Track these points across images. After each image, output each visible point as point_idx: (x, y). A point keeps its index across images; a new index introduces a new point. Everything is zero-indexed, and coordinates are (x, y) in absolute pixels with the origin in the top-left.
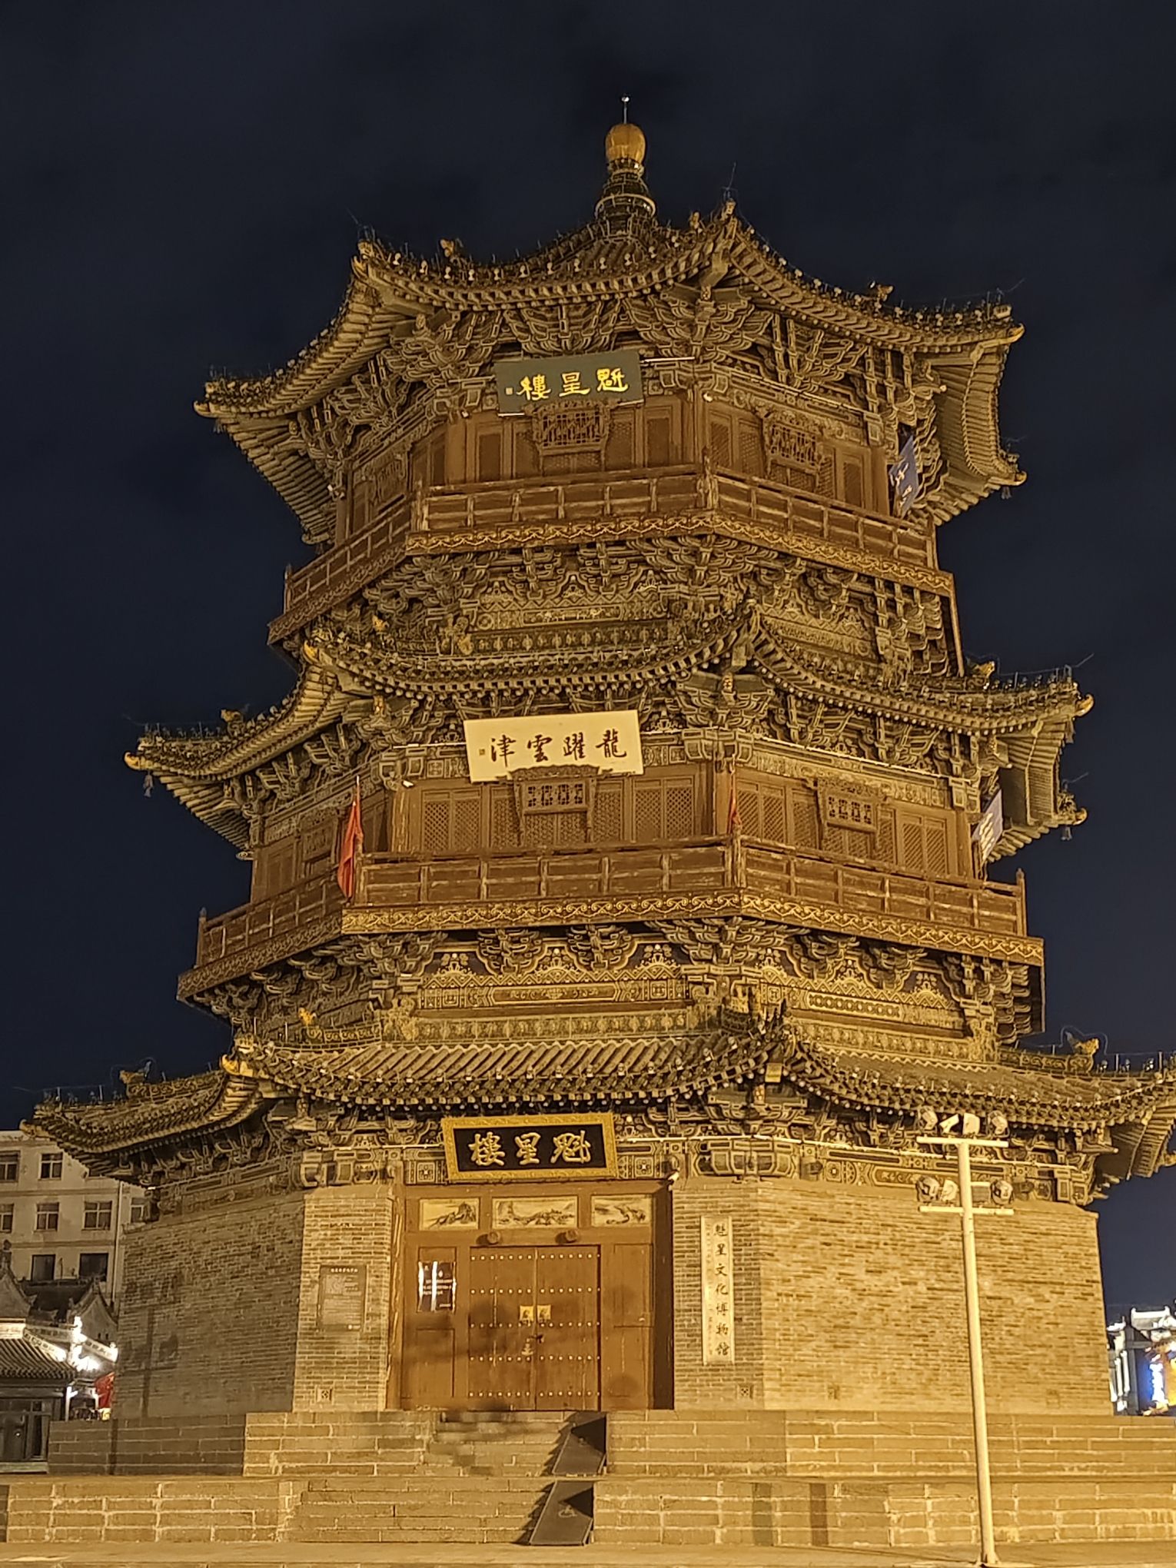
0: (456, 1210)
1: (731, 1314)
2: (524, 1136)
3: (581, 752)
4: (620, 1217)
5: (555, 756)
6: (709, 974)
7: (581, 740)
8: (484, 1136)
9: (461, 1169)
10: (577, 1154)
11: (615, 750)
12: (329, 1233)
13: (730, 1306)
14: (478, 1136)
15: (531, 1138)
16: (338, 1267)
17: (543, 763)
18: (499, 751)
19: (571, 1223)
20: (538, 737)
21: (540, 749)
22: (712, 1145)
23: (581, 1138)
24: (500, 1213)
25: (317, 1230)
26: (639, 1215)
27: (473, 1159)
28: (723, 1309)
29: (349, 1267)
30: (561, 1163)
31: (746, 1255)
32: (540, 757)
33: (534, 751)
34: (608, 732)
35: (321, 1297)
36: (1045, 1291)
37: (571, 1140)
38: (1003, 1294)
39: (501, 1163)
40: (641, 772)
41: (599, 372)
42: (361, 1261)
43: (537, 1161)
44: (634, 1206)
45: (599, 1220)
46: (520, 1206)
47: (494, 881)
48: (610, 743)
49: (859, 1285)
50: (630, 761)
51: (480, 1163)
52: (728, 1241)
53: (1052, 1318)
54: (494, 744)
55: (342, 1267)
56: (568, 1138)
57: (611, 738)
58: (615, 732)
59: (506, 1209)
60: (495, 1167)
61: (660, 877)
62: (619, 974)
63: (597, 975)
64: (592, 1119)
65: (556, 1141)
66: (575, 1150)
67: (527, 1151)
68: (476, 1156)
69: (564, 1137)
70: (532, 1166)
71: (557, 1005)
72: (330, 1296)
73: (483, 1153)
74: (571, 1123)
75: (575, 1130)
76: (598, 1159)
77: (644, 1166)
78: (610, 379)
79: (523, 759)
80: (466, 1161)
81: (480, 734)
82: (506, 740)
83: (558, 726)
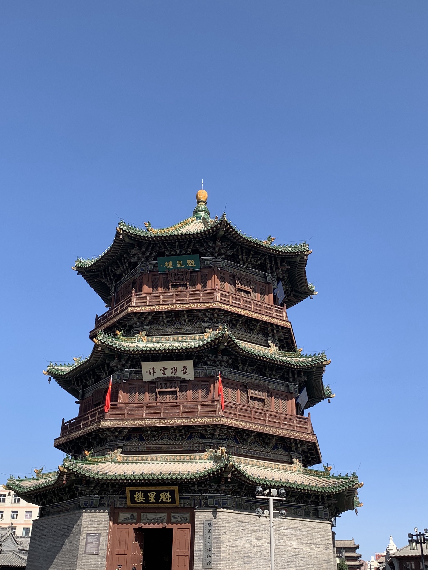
0: (130, 516)
1: (212, 552)
2: (151, 493)
3: (176, 372)
4: (180, 520)
5: (168, 374)
6: (211, 443)
7: (176, 369)
8: (139, 493)
9: (131, 503)
10: (167, 499)
11: (186, 372)
12: (90, 522)
13: (211, 549)
14: (137, 493)
15: (153, 494)
16: (92, 533)
17: (165, 376)
18: (152, 372)
20: (163, 368)
21: (164, 371)
22: (208, 497)
23: (168, 494)
24: (143, 517)
25: (86, 522)
26: (185, 519)
27: (135, 500)
28: (209, 550)
29: (96, 534)
30: (162, 502)
31: (217, 533)
32: (164, 374)
33: (162, 372)
34: (184, 367)
35: (86, 543)
36: (313, 546)
37: (165, 495)
39: (144, 501)
40: (194, 379)
41: (188, 260)
42: (99, 532)
43: (155, 501)
44: (184, 516)
45: (173, 520)
46: (149, 515)
47: (148, 412)
48: (184, 370)
49: (253, 543)
50: (191, 376)
51: (137, 501)
52: (212, 528)
54: (150, 370)
55: (93, 533)
56: (164, 494)
57: (185, 369)
58: (186, 367)
59: (145, 516)
60: (142, 502)
61: (197, 412)
62: (184, 442)
63: (178, 442)
64: (172, 488)
65: (161, 495)
66: (166, 498)
67: (152, 498)
68: (136, 499)
69: (163, 493)
70: (153, 503)
71: (166, 451)
72: (89, 543)
73: (138, 498)
74: (165, 489)
75: (167, 491)
76: (173, 501)
77: (187, 503)
78: (191, 263)
79: (159, 374)
80: (133, 501)
81: (146, 366)
82: (154, 369)
83: (170, 365)
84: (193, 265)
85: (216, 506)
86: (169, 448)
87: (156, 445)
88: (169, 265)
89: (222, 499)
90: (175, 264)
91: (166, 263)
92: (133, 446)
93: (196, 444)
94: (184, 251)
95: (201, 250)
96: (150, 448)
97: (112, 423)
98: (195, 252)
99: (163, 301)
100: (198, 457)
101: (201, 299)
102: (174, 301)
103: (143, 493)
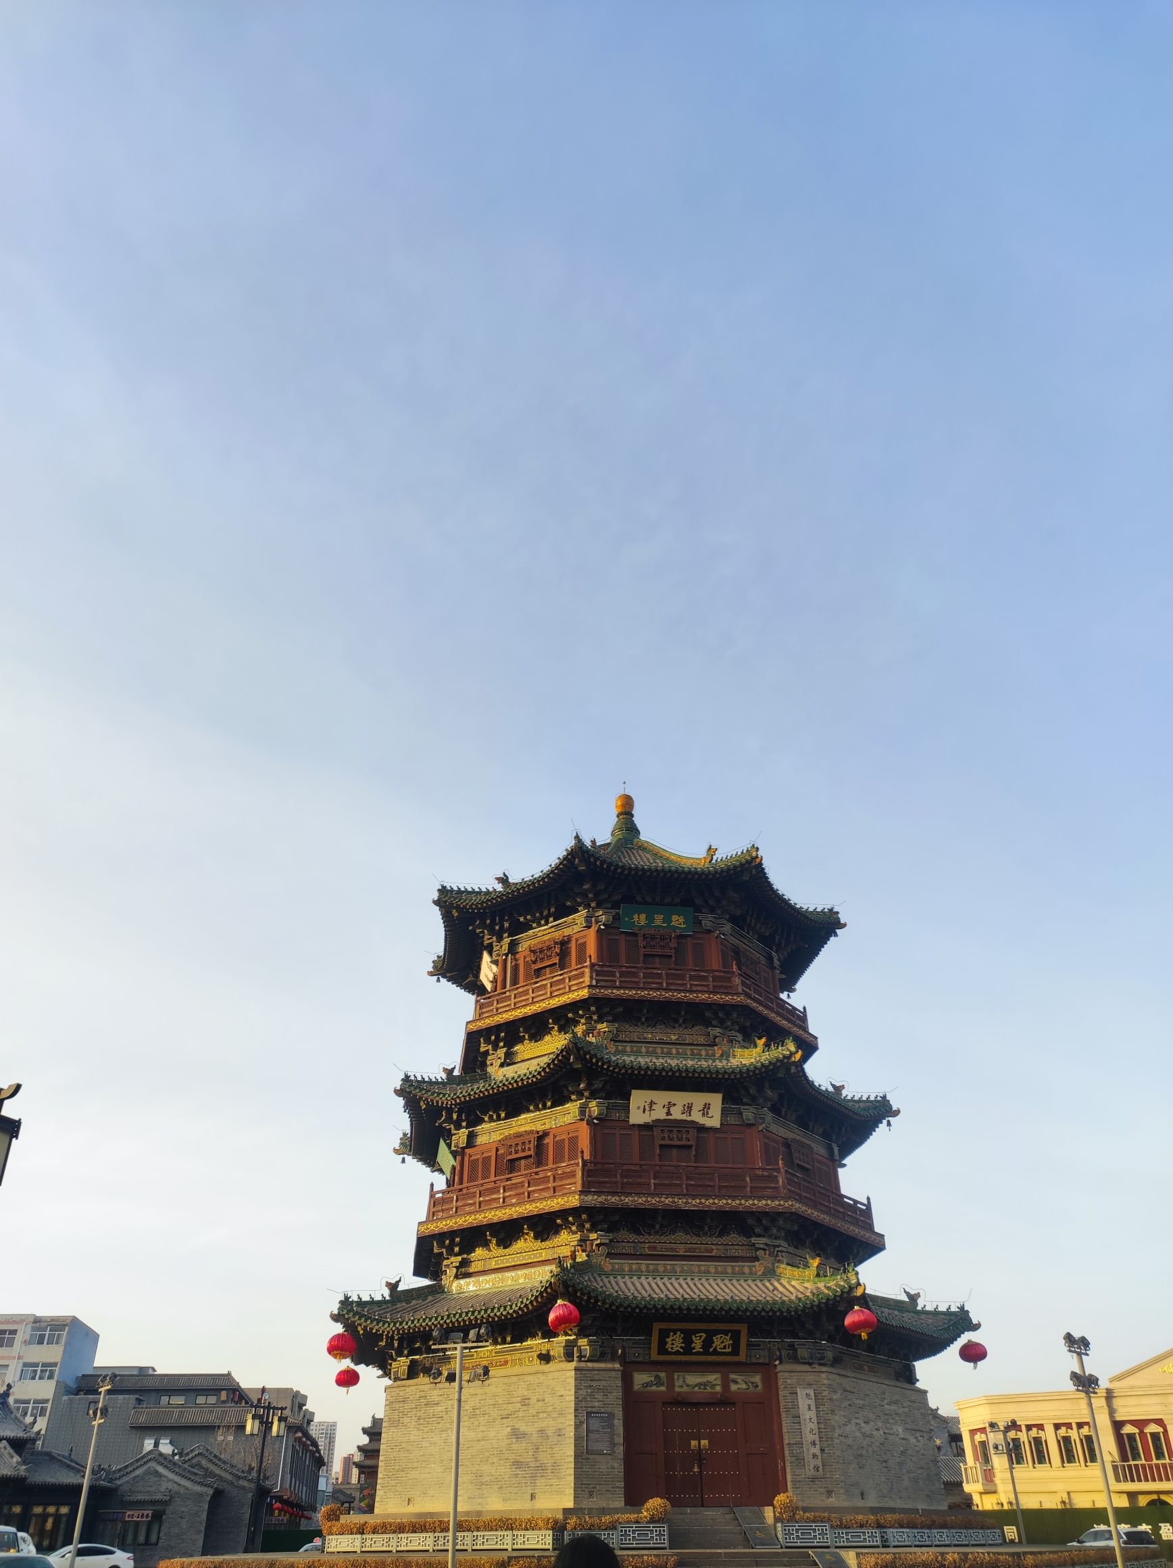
0: (653, 1379)
1: (818, 1447)
2: (697, 1335)
3: (690, 1113)
4: (744, 1386)
5: (677, 1114)
6: (766, 1244)
7: (692, 1107)
8: (675, 1334)
9: (658, 1354)
10: (725, 1348)
11: (707, 1114)
12: (589, 1391)
13: (817, 1442)
14: (672, 1333)
15: (701, 1336)
16: (596, 1413)
17: (669, 1117)
18: (647, 1108)
19: (718, 1389)
20: (669, 1103)
21: (669, 1109)
22: (797, 1345)
23: (728, 1338)
24: (678, 1381)
25: (581, 1389)
26: (755, 1385)
27: (667, 1347)
28: (814, 1444)
29: (603, 1413)
30: (715, 1353)
31: (824, 1411)
32: (668, 1113)
33: (665, 1110)
34: (706, 1104)
35: (588, 1431)
36: (918, 1434)
37: (723, 1338)
38: (907, 1437)
39: (682, 1350)
40: (719, 1127)
41: (673, 916)
42: (609, 1410)
43: (701, 1350)
44: (752, 1380)
45: (734, 1387)
46: (688, 1377)
47: (657, 1182)
48: (705, 1110)
49: (863, 1431)
50: (714, 1120)
51: (670, 1350)
52: (812, 1402)
53: (922, 1451)
54: (646, 1104)
55: (598, 1413)
56: (721, 1337)
57: (707, 1107)
58: (709, 1104)
59: (681, 1380)
60: (678, 1353)
61: (745, 1187)
62: (715, 1240)
63: (705, 1239)
64: (736, 1327)
65: (714, 1338)
66: (724, 1344)
67: (697, 1344)
68: (669, 1346)
69: (719, 1336)
70: (698, 1353)
71: (684, 1256)
72: (592, 1432)
73: (673, 1344)
74: (724, 1328)
75: (725, 1333)
76: (735, 1351)
77: (760, 1356)
78: (678, 921)
79: (659, 1114)
80: (662, 1350)
81: (638, 1098)
82: (652, 1103)
83: (680, 1098)
84: (680, 924)
85: (811, 1361)
86: (689, 1250)
87: (666, 1243)
88: (641, 919)
89: (818, 1350)
90: (650, 919)
91: (636, 916)
92: (624, 1244)
93: (736, 1245)
94: (668, 900)
95: (699, 901)
96: (655, 1248)
97: (600, 1199)
98: (687, 903)
99: (644, 983)
100: (746, 1270)
101: (711, 987)
102: (665, 984)
103: (682, 1335)
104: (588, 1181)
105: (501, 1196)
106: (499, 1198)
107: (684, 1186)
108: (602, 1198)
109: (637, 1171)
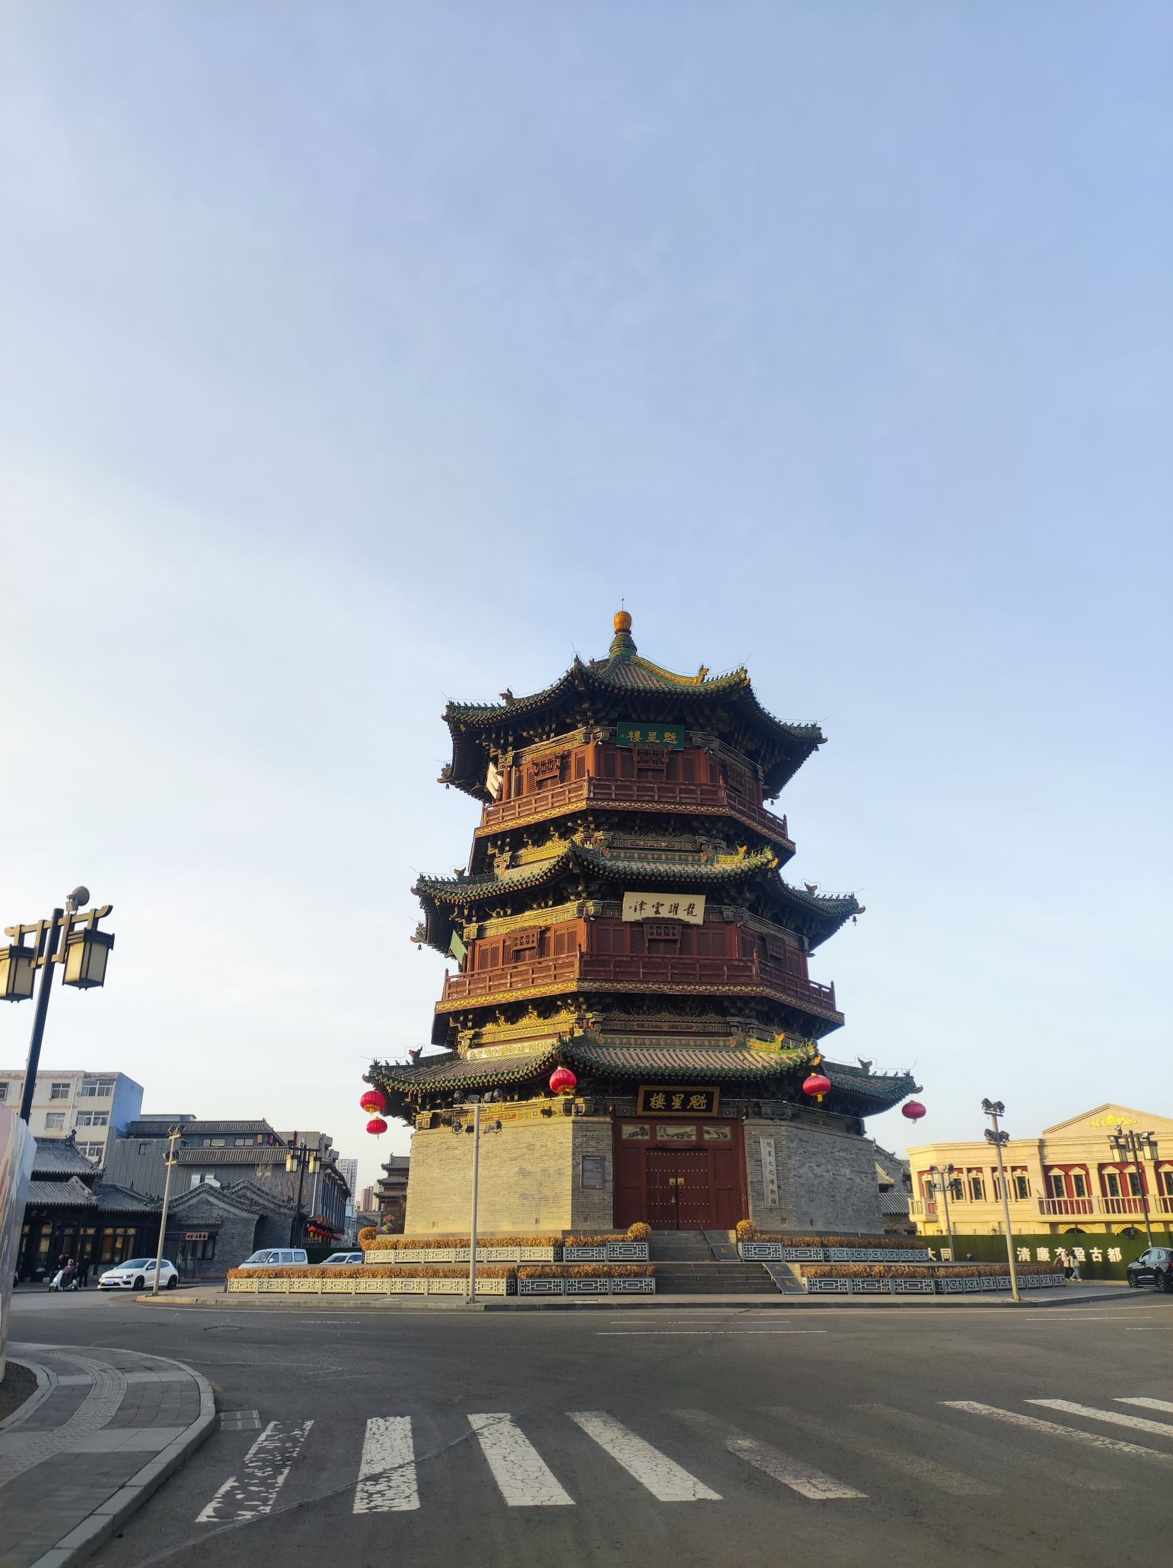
0: (638, 1130)
1: (776, 1184)
2: (677, 1096)
3: (676, 912)
4: (716, 1136)
5: (665, 913)
6: (739, 1022)
7: (678, 907)
8: (658, 1094)
9: (644, 1110)
10: (700, 1105)
11: (692, 912)
12: (584, 1139)
13: (775, 1181)
14: (655, 1094)
15: (680, 1097)
16: (590, 1156)
17: (658, 915)
18: (638, 908)
19: (694, 1138)
20: (658, 903)
21: (658, 908)
22: (762, 1104)
23: (703, 1098)
24: (660, 1132)
25: (578, 1138)
26: (724, 1135)
28: (772, 1182)
29: (596, 1157)
30: (692, 1109)
31: (782, 1156)
32: (657, 912)
33: (655, 909)
34: (691, 904)
35: (583, 1170)
36: (863, 1176)
37: (698, 1098)
38: (853, 1177)
39: (663, 1108)
40: (702, 924)
41: (666, 733)
42: (601, 1154)
43: (680, 1107)
44: (723, 1131)
45: (706, 1137)
46: (668, 1129)
47: (646, 971)
48: (690, 909)
49: (815, 1172)
50: (698, 918)
51: (653, 1107)
52: (773, 1150)
53: (865, 1189)
54: (637, 904)
55: (592, 1157)
57: (691, 906)
58: (694, 905)
59: (662, 1131)
60: (660, 1109)
61: (723, 975)
62: (695, 1019)
63: (686, 1018)
64: (710, 1089)
65: (691, 1098)
66: (699, 1103)
67: (677, 1103)
68: (652, 1104)
69: (695, 1097)
70: (677, 1110)
71: (668, 1032)
72: (587, 1171)
73: (656, 1103)
74: (699, 1090)
75: (701, 1094)
76: (709, 1107)
77: (730, 1112)
78: (670, 738)
79: (649, 912)
80: (647, 1107)
81: (631, 899)
82: (642, 903)
83: (668, 899)
84: (672, 741)
85: (773, 1117)
86: (673, 1027)
87: (653, 1021)
88: (636, 736)
89: (779, 1108)
90: (644, 736)
91: (631, 733)
93: (714, 1023)
94: (661, 718)
95: (690, 719)
96: (643, 1026)
97: (595, 986)
98: (679, 721)
99: (638, 796)
100: (721, 1043)
101: (699, 799)
102: (656, 797)
103: (664, 1096)
104: (585, 970)
105: (508, 981)
106: (507, 983)
107: (669, 975)
108: (597, 985)
109: (628, 962)
